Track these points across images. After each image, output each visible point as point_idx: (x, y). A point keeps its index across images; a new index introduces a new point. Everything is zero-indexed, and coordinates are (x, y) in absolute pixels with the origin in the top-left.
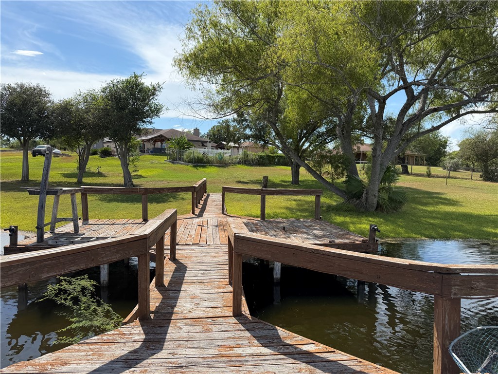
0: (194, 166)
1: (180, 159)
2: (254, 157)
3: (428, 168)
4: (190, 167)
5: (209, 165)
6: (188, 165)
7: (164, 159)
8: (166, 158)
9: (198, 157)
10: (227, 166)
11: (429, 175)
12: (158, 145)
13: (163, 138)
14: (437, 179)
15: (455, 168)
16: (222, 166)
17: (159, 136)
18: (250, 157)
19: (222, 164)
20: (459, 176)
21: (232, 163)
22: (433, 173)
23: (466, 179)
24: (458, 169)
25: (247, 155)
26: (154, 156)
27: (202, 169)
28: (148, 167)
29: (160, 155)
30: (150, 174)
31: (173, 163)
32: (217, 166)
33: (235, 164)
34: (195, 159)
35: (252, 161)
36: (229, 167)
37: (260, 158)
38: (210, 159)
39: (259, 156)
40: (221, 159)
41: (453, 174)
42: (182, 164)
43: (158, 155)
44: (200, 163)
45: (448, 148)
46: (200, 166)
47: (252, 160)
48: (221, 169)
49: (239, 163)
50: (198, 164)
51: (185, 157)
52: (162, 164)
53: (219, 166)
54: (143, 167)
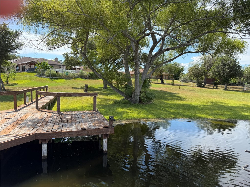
0: (51, 79)
1: (43, 75)
2: (87, 74)
3: (172, 81)
4: (48, 79)
5: (60, 78)
6: (47, 78)
7: (34, 75)
8: (35, 74)
9: (53, 74)
10: (71, 79)
11: (173, 84)
12: (33, 67)
13: (35, 63)
14: (176, 86)
15: (185, 81)
16: (68, 79)
17: (32, 62)
18: (85, 74)
19: (68, 77)
20: (187, 85)
21: (74, 77)
22: (174, 83)
23: (190, 86)
24: (187, 81)
25: (83, 73)
26: (28, 73)
27: (55, 80)
28: (22, 79)
29: (33, 72)
30: (22, 83)
31: (39, 77)
32: (65, 79)
33: (76, 77)
34: (51, 75)
35: (86, 77)
36: (72, 79)
37: (90, 75)
38: (61, 75)
39: (90, 74)
40: (68, 75)
41: (184, 84)
42: (44, 77)
43: (31, 72)
44: (54, 77)
45: (184, 71)
46: (54, 79)
47: (86, 75)
48: (68, 80)
49: (78, 77)
50: (53, 78)
51: (45, 73)
52: (32, 77)
53: (66, 79)
54: (19, 79)
